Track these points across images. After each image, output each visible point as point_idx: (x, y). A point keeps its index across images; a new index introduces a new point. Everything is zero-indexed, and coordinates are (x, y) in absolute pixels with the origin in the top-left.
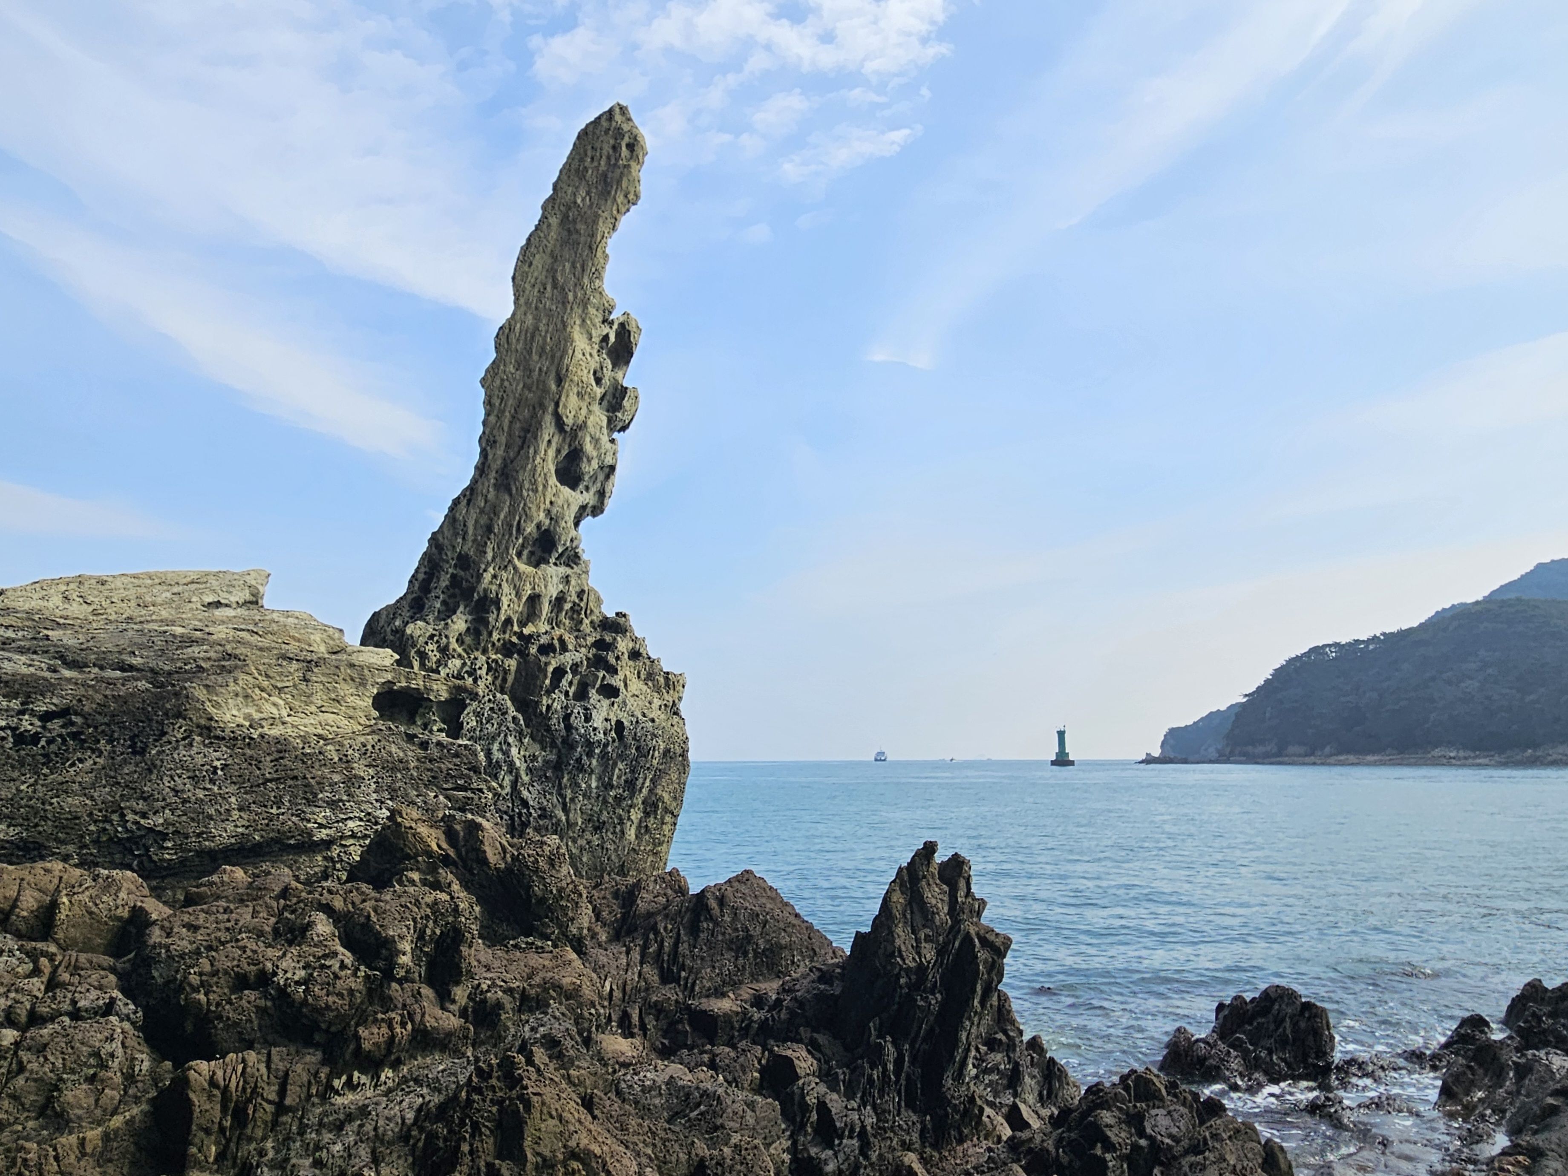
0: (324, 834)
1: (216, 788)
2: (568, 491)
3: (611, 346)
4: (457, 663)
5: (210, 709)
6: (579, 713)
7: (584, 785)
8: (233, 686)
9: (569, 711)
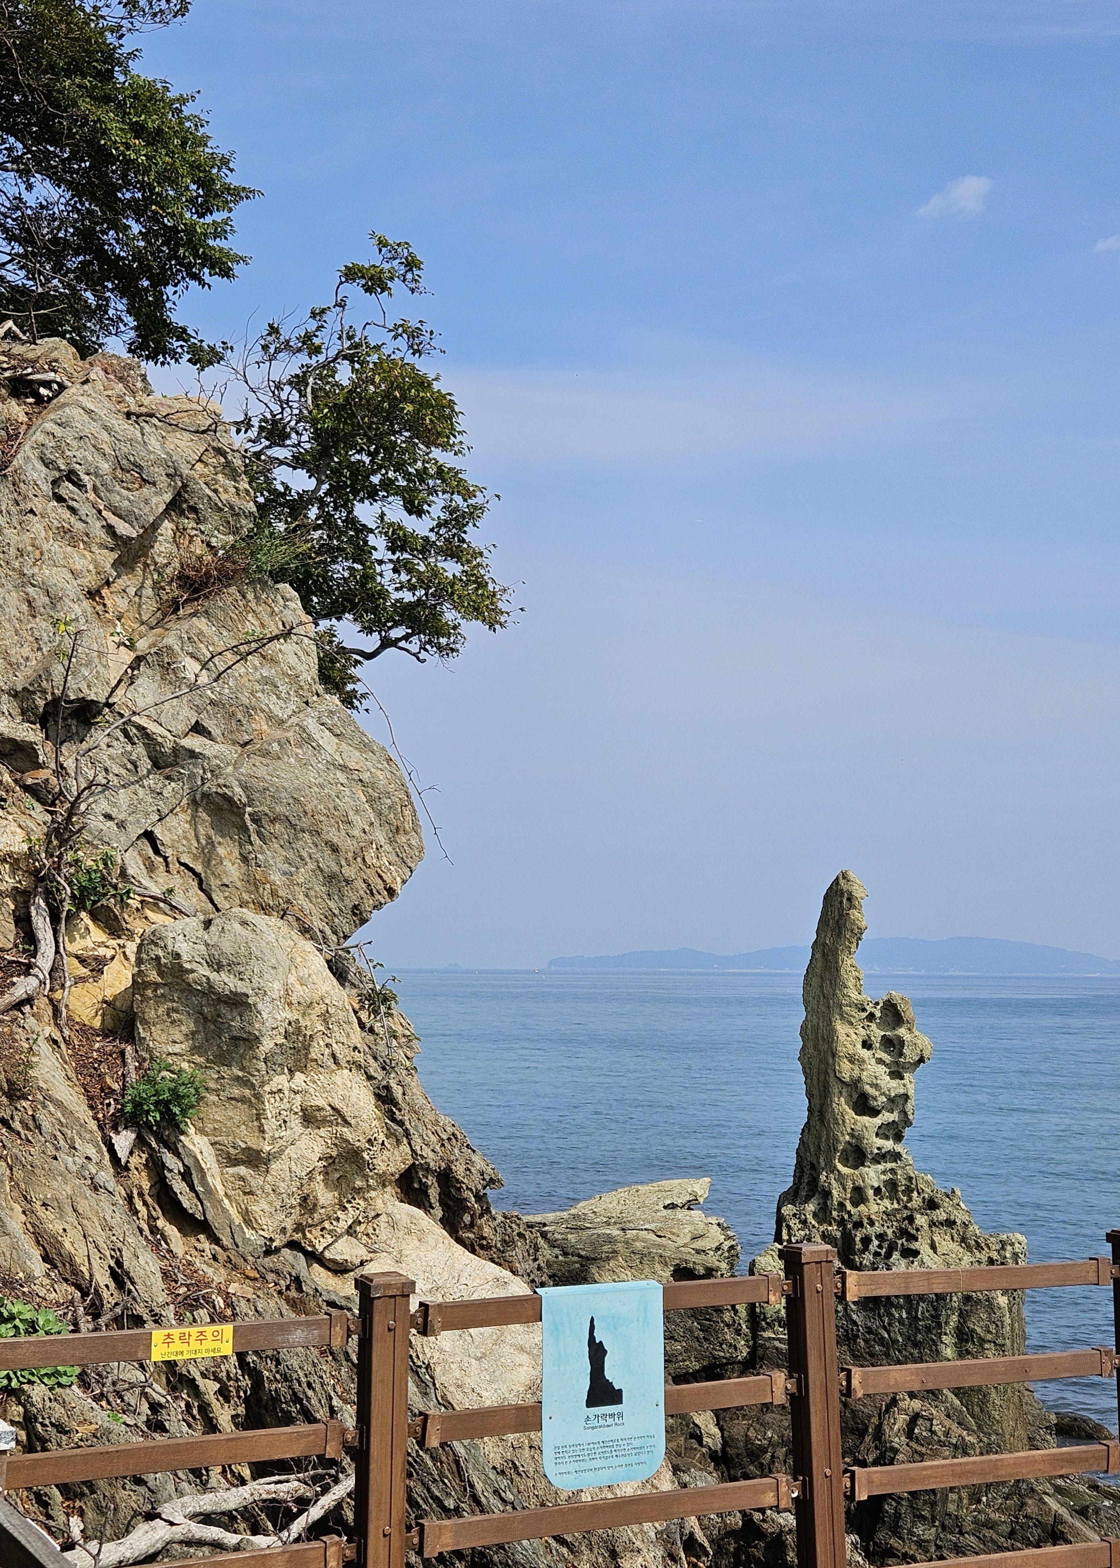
2: (865, 1119)
3: (880, 1018)
4: (803, 1233)
5: (597, 1277)
6: (883, 1268)
7: (897, 1315)
8: (607, 1267)
9: (876, 1266)
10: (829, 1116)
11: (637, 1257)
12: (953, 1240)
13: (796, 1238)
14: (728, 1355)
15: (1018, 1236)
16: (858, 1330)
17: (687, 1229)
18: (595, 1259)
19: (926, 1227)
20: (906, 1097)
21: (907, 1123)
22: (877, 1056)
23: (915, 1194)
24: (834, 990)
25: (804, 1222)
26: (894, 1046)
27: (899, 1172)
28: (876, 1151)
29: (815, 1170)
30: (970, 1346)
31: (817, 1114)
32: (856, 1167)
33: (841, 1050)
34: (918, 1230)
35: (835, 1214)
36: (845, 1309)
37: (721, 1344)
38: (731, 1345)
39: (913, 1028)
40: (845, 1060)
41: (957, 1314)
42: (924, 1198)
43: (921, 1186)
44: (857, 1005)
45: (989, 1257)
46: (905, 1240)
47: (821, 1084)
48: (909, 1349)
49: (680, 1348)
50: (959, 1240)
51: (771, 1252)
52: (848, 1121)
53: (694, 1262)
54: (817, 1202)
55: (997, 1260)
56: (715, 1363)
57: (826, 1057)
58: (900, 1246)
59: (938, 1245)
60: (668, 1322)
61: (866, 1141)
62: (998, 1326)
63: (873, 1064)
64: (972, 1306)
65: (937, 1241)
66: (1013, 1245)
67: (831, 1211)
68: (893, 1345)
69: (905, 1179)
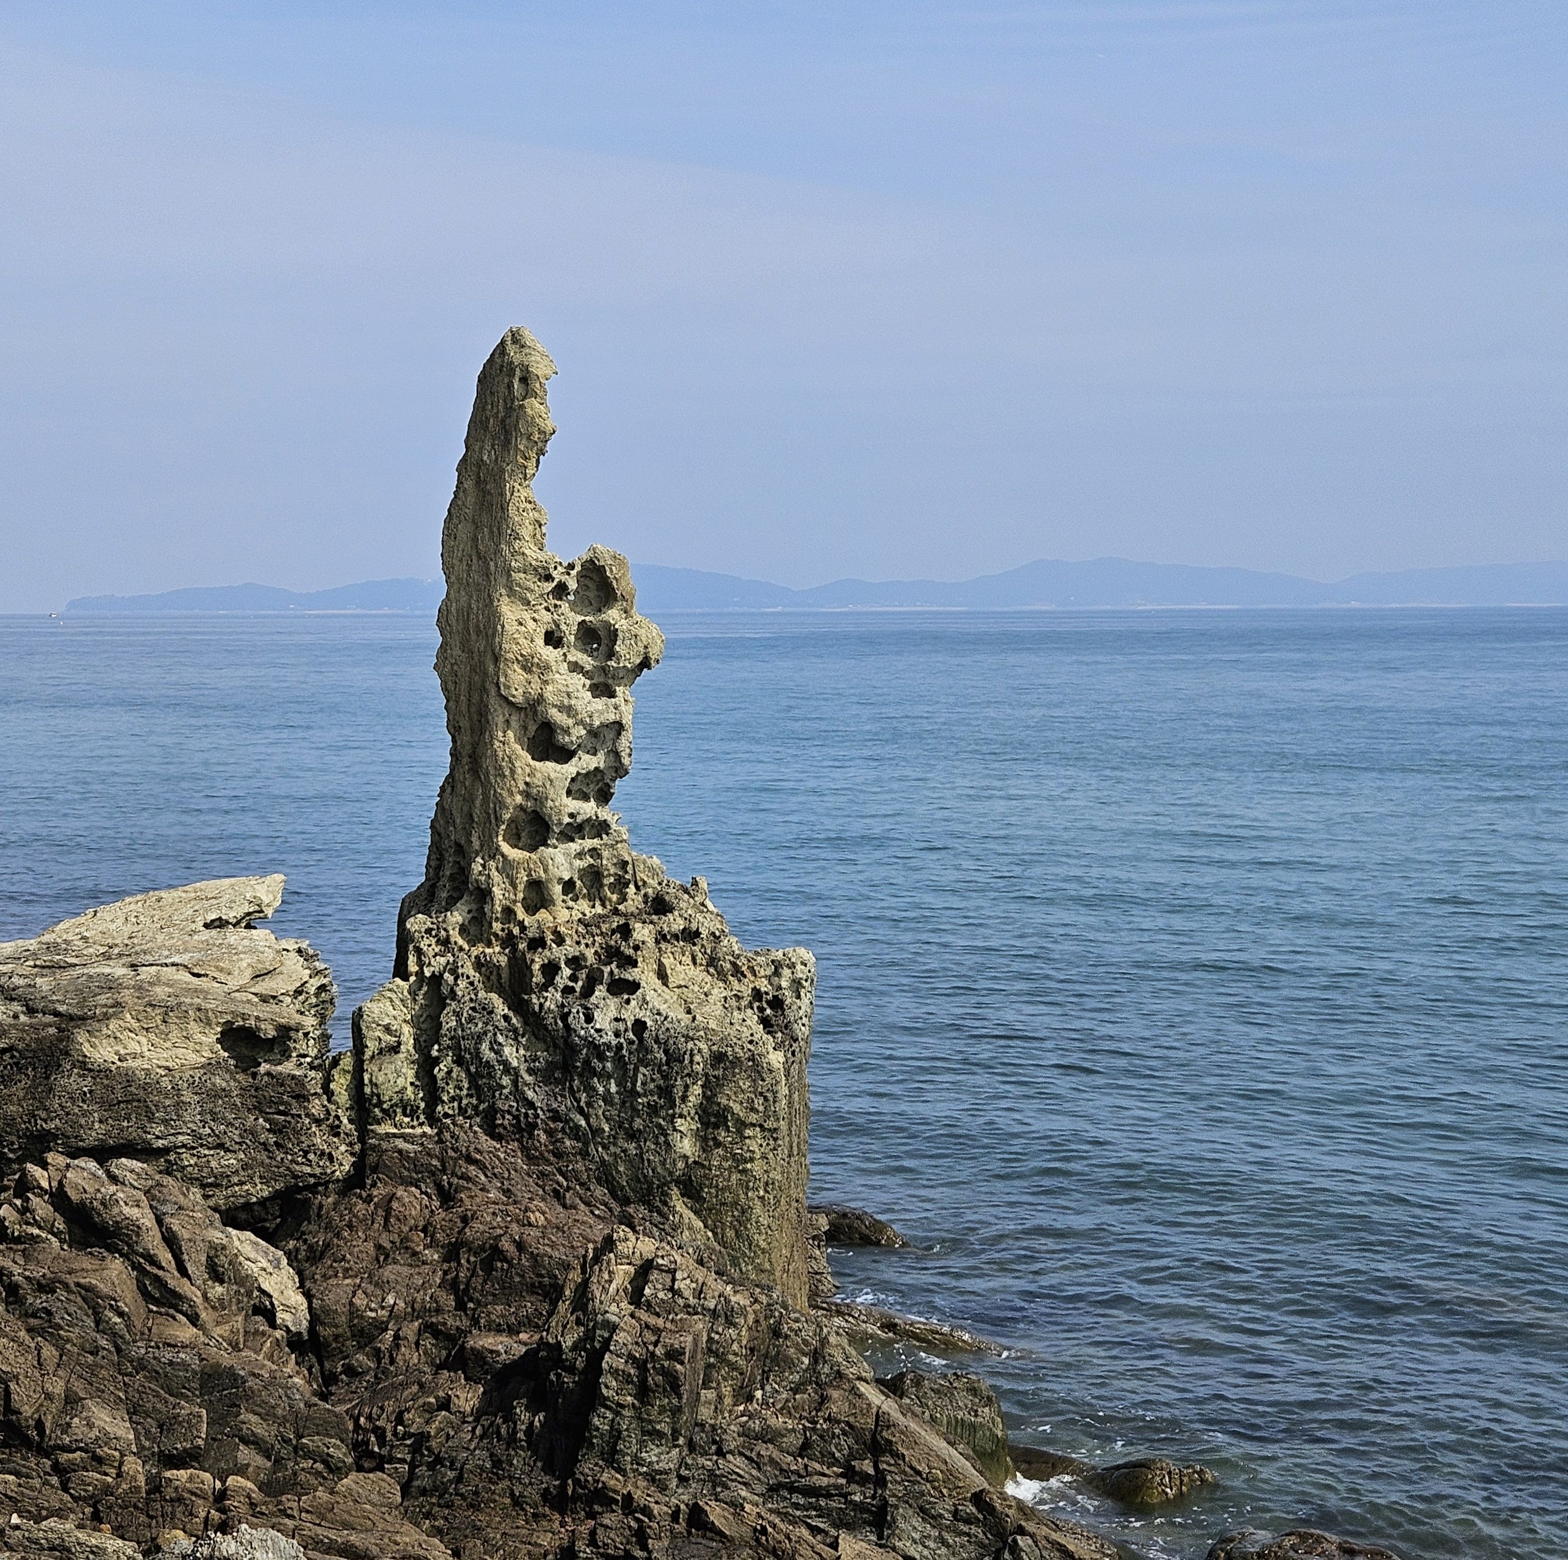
0: (160, 1143)
1: (85, 1106)
2: (549, 767)
3: (576, 592)
4: (443, 960)
5: (87, 1049)
6: (578, 1012)
7: (601, 1089)
8: (105, 1031)
9: (566, 1010)
10: (487, 763)
11: (158, 1011)
12: (695, 963)
13: (432, 969)
14: (318, 1171)
15: (802, 951)
16: (537, 1116)
17: (246, 961)
18: (83, 1018)
19: (651, 943)
20: (618, 727)
21: (620, 770)
22: (570, 658)
23: (631, 889)
24: (498, 545)
25: (445, 942)
26: (598, 640)
27: (605, 854)
28: (567, 820)
29: (463, 853)
30: (722, 1135)
31: (466, 760)
32: (533, 849)
33: (510, 650)
34: (636, 948)
35: (497, 926)
36: (515, 1083)
37: (306, 1153)
38: (323, 1153)
39: (632, 608)
40: (516, 666)
41: (699, 1083)
42: (646, 895)
43: (640, 875)
44: (535, 569)
45: (754, 989)
46: (614, 966)
47: (473, 709)
48: (621, 1142)
49: (235, 1162)
50: (704, 962)
51: (389, 994)
52: (519, 771)
53: (257, 1018)
54: (466, 909)
55: (767, 993)
56: (296, 1185)
57: (482, 663)
58: (606, 975)
59: (669, 971)
60: (213, 1120)
61: (550, 803)
62: (766, 1099)
63: (562, 672)
64: (725, 1069)
65: (668, 966)
66: (792, 966)
67: (491, 923)
68: (593, 1137)
69: (615, 864)
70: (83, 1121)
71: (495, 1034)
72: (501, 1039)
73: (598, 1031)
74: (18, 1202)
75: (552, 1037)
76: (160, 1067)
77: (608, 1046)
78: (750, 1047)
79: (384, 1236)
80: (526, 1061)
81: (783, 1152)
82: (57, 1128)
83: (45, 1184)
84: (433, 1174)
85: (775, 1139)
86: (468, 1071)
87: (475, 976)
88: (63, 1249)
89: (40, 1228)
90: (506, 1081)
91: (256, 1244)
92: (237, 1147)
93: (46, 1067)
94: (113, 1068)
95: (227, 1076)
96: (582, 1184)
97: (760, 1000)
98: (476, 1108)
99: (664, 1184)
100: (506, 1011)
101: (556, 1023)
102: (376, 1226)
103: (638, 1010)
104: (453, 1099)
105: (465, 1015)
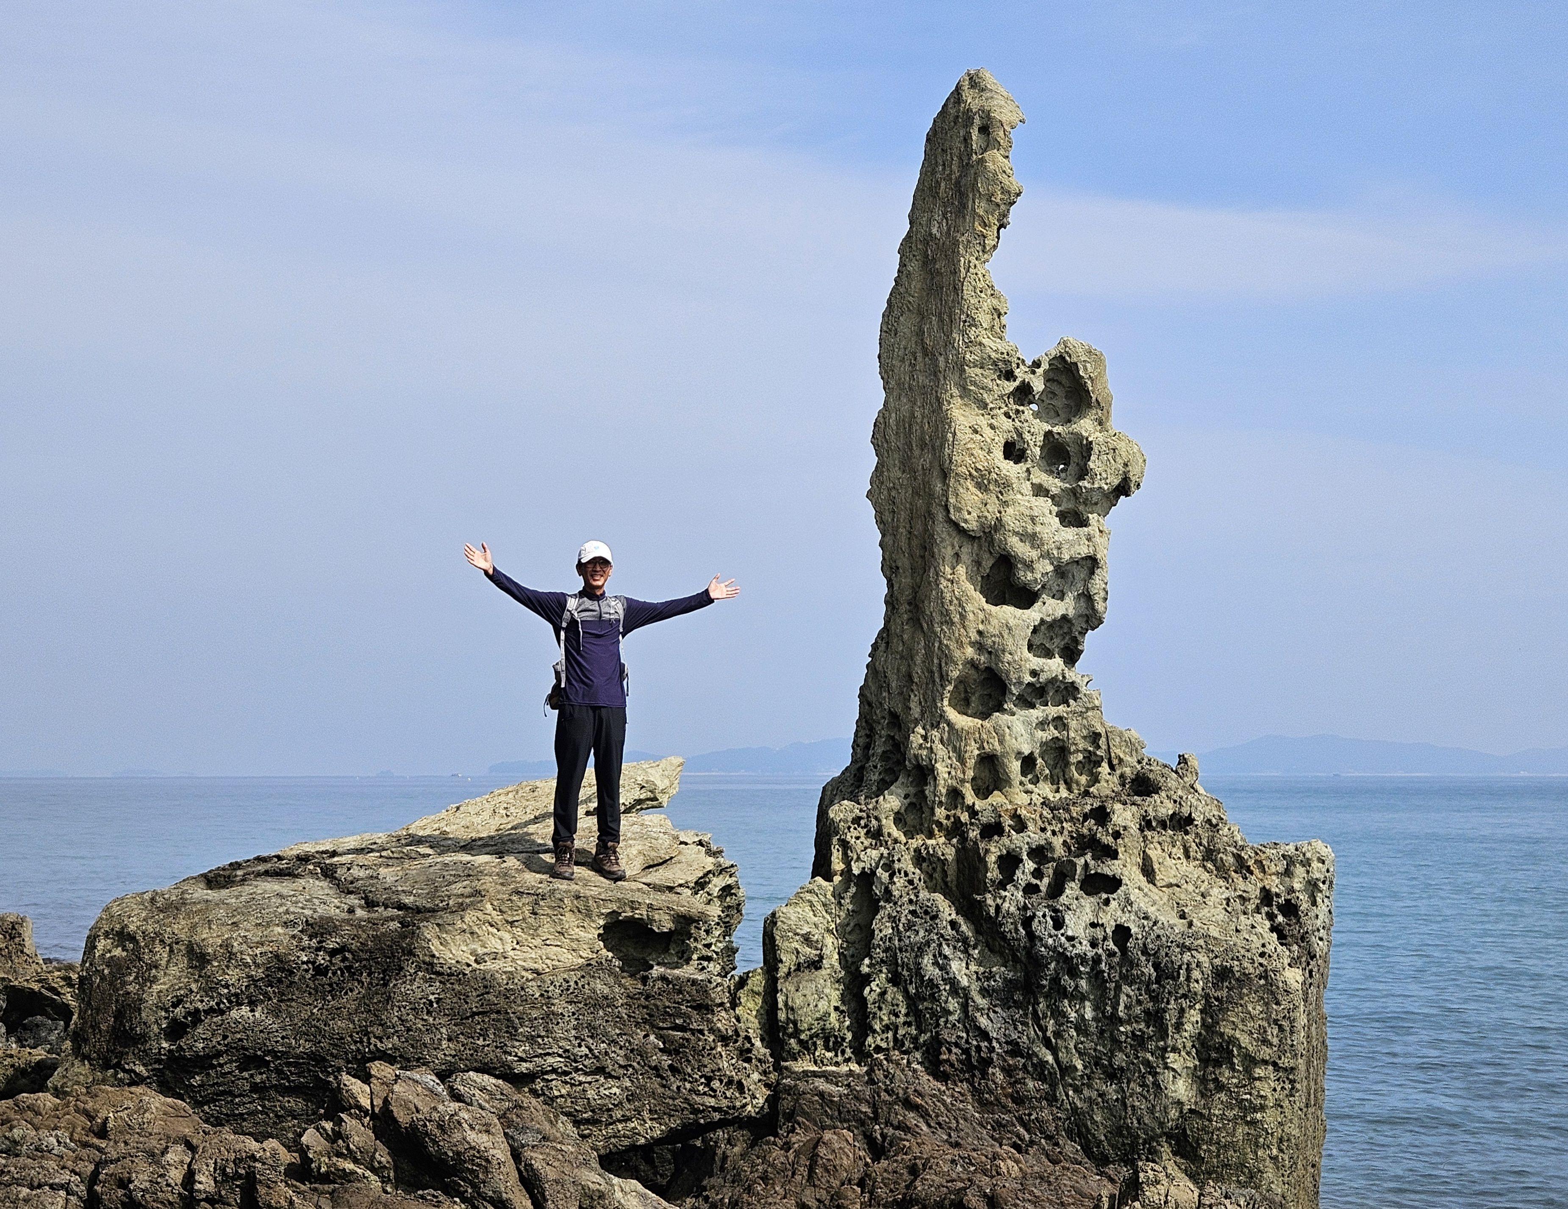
0: (524, 1067)
1: (431, 1019)
2: (1007, 612)
3: (1043, 394)
4: (874, 854)
5: (435, 947)
6: (1044, 916)
7: (1073, 1015)
8: (459, 924)
9: (1029, 913)
10: (931, 607)
11: (526, 899)
12: (1188, 856)
13: (862, 865)
14: (724, 1103)
15: (1319, 845)
16: (992, 1049)
18: (433, 911)
19: (1134, 828)
20: (1092, 563)
21: (1092, 620)
22: (1033, 476)
23: (1104, 768)
24: (948, 335)
25: (876, 835)
26: (1067, 456)
27: (1073, 724)
28: (1028, 679)
29: (899, 725)
31: (904, 608)
32: (985, 715)
33: (962, 462)
34: (1117, 835)
35: (940, 813)
36: (964, 1007)
37: (709, 1079)
38: (730, 1082)
39: (1107, 418)
40: (969, 484)
41: (1198, 1006)
42: (1122, 776)
43: (1116, 751)
44: (995, 363)
45: (1263, 889)
46: (1088, 857)
47: (915, 542)
48: (1098, 1084)
49: (618, 1091)
50: (1199, 856)
51: (808, 896)
52: (971, 616)
53: (650, 906)
54: (902, 792)
55: (1278, 895)
56: (696, 1121)
57: (927, 484)
58: (1079, 870)
59: (1156, 866)
60: (592, 1037)
61: (1009, 657)
62: (1281, 1029)
63: (1025, 491)
64: (1230, 989)
65: (1154, 859)
66: (1306, 863)
67: (933, 809)
68: (1062, 1078)
69: (1084, 738)
70: (427, 1040)
71: (940, 945)
72: (947, 951)
73: (1070, 939)
74: (328, 1125)
75: (1012, 949)
76: (526, 970)
77: (1083, 958)
78: (1261, 960)
79: (808, 1192)
80: (978, 979)
81: (1300, 1099)
82: (395, 1048)
83: (365, 1102)
84: (862, 1123)
85: (1292, 1082)
86: (906, 992)
87: (916, 873)
88: (386, 1192)
89: (356, 1161)
90: (953, 1004)
91: (644, 1196)
92: (622, 1071)
93: (384, 972)
94: (467, 971)
95: (611, 981)
96: (1049, 1138)
97: (1270, 905)
98: (915, 1039)
99: (1152, 1138)
100: (954, 916)
101: (1017, 930)
102: (798, 1178)
103: (1119, 913)
104: (887, 1028)
105: (903, 920)
